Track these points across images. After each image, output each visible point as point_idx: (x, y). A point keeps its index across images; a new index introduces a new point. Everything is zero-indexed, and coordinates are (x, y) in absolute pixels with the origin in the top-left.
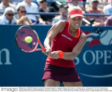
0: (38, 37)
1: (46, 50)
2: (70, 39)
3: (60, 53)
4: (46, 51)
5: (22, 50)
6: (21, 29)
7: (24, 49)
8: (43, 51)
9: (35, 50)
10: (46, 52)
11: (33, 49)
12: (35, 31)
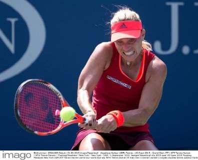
0: (61, 97)
1: (85, 119)
2: (125, 85)
3: (117, 116)
4: (87, 122)
5: (36, 132)
6: (22, 90)
7: (40, 131)
8: (79, 124)
9: (63, 125)
10: (87, 124)
11: (58, 125)
12: (51, 86)
